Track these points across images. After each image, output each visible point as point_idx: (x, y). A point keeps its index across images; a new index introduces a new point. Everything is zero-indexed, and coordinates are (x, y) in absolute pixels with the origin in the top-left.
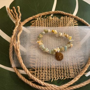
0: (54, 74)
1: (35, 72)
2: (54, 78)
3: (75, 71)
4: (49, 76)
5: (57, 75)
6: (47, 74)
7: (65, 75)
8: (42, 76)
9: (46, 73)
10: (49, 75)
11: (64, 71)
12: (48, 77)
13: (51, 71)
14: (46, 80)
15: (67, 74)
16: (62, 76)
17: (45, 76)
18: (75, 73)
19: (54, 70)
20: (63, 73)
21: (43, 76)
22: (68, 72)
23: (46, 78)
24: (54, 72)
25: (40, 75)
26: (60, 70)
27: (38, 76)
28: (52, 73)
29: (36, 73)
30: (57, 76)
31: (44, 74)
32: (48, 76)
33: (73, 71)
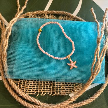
0: (41, 88)
1: (18, 83)
2: (40, 92)
3: (67, 87)
4: (35, 89)
5: (45, 89)
6: (33, 87)
7: (55, 90)
8: (26, 88)
9: (32, 85)
10: (35, 87)
11: (55, 85)
12: (34, 91)
13: (38, 83)
14: (30, 93)
15: (58, 89)
16: (51, 92)
17: (30, 88)
18: (68, 89)
19: (41, 83)
20: (52, 87)
21: (28, 88)
22: (59, 87)
23: (30, 92)
24: (42, 85)
25: (23, 87)
26: (49, 84)
27: (21, 87)
28: (39, 86)
29: (20, 83)
30: (44, 91)
31: (29, 85)
32: (33, 89)
33: (65, 87)
